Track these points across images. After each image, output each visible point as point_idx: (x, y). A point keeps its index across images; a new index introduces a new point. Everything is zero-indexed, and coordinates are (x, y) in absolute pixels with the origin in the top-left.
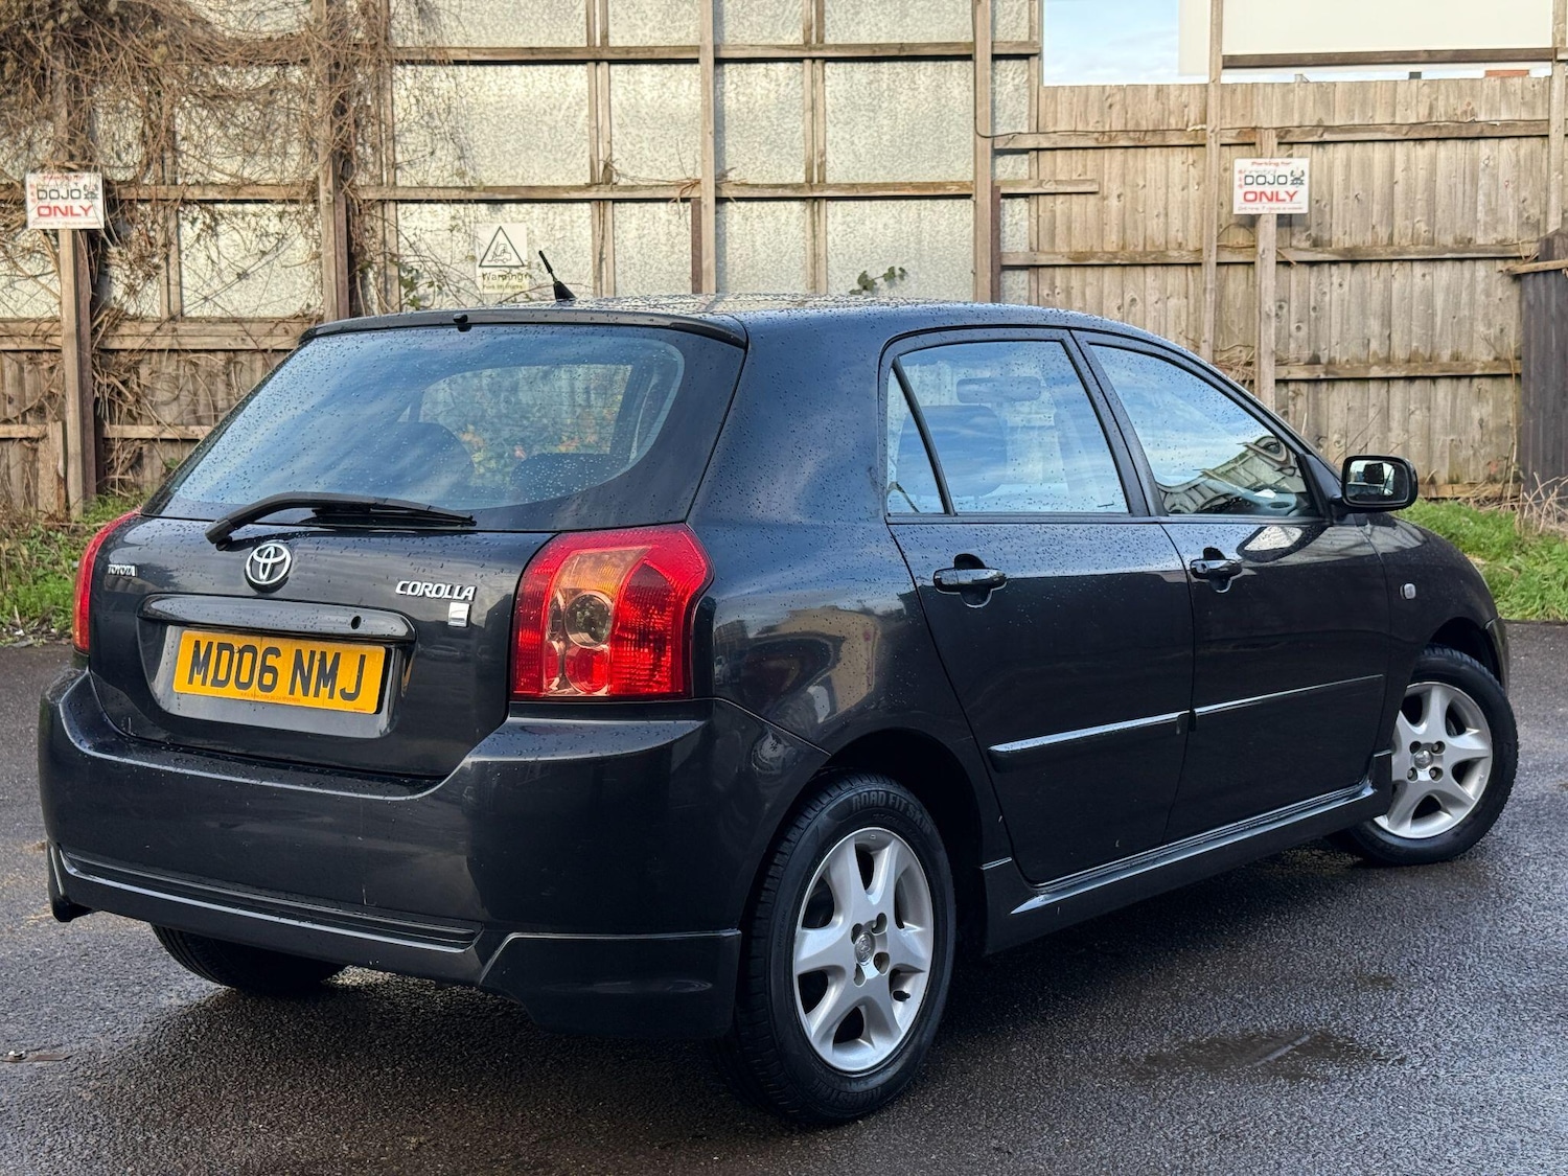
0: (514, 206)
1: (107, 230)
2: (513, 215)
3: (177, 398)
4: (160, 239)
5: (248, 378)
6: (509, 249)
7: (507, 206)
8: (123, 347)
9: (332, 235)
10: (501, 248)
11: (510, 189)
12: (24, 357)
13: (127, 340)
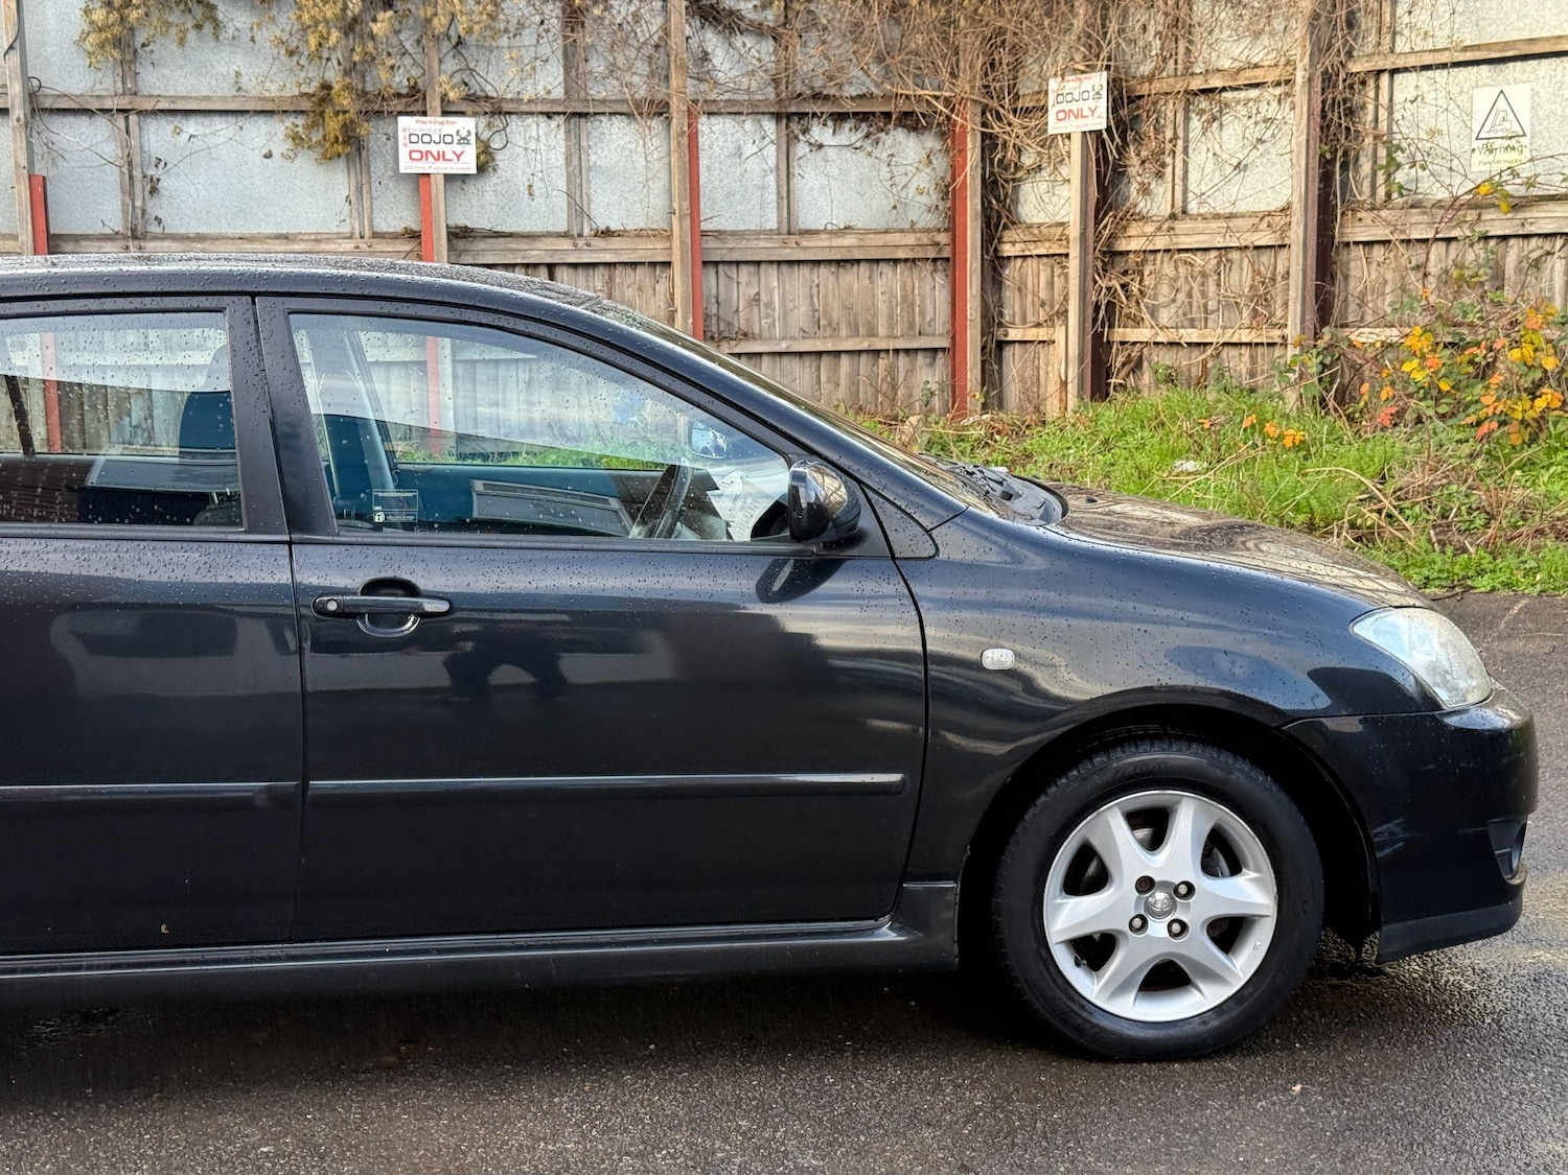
0: (1519, 63)
1: (1109, 130)
2: (1517, 75)
3: (1174, 300)
4: (1169, 134)
5: (1237, 278)
6: (1510, 116)
7: (1511, 65)
8: (1128, 248)
9: (1305, 117)
10: (1501, 115)
11: (1507, 45)
12: (1052, 260)
13: (1132, 242)
